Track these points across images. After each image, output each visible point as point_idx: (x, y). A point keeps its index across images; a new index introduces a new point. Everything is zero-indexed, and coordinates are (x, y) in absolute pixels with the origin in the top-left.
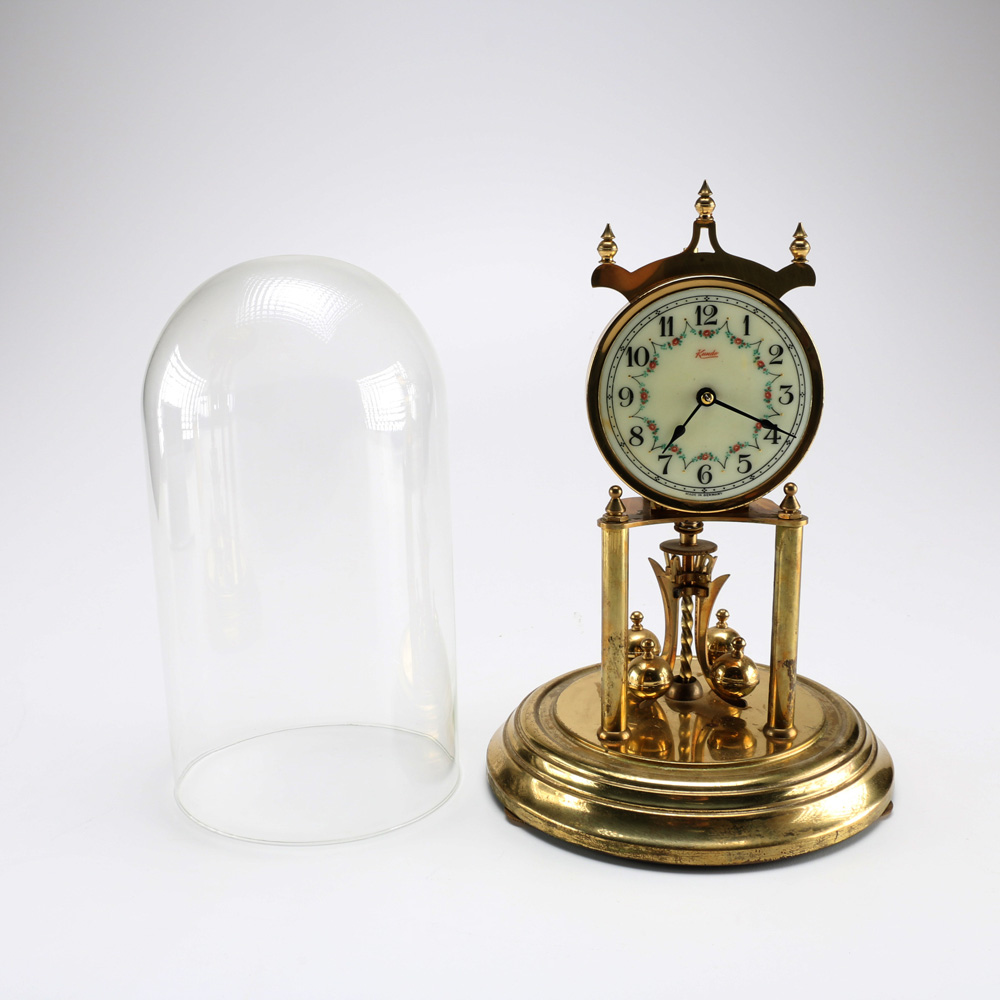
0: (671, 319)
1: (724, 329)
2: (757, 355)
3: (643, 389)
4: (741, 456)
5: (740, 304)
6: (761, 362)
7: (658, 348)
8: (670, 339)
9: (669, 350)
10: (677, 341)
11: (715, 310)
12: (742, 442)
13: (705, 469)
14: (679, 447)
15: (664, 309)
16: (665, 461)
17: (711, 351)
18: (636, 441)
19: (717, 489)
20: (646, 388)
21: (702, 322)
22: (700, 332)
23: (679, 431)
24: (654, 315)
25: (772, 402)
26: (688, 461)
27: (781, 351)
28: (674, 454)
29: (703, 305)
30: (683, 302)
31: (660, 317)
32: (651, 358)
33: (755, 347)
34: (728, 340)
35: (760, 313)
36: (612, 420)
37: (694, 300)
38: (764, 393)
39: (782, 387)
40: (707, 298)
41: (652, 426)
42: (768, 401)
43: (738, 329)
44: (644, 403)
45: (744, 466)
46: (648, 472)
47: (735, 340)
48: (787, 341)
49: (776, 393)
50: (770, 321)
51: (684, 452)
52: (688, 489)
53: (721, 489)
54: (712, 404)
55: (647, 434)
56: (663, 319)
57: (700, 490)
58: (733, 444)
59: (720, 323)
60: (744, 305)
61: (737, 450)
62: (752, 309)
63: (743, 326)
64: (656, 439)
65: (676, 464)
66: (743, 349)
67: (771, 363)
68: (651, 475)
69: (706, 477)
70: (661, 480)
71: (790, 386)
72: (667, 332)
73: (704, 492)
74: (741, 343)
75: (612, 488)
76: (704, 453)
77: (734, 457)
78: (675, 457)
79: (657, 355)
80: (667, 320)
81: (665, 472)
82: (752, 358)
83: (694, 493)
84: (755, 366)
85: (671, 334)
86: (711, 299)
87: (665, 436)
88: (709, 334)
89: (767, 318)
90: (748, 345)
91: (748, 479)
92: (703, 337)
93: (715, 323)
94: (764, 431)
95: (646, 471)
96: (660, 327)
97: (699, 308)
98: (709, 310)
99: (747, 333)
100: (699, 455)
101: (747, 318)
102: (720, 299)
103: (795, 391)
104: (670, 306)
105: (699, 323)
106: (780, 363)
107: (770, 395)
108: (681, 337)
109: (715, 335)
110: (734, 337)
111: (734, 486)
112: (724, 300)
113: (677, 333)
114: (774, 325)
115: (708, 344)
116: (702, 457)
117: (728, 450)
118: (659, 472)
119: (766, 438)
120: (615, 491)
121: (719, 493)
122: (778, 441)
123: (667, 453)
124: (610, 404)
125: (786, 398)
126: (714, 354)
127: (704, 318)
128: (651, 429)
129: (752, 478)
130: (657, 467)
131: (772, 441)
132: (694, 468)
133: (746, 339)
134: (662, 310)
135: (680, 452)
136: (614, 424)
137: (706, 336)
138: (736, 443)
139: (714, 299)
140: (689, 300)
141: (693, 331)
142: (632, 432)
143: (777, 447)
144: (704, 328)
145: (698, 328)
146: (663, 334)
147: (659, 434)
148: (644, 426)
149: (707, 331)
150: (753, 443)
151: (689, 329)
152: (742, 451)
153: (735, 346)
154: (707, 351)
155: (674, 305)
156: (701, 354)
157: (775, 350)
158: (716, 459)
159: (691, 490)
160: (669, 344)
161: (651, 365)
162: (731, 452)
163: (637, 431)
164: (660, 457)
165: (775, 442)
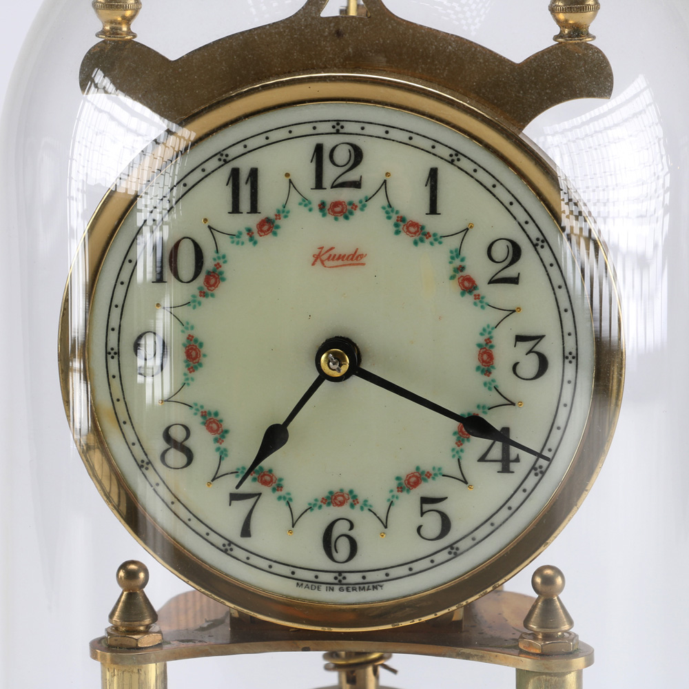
0: (254, 173)
1: (380, 200)
2: (457, 263)
3: (190, 338)
4: (425, 500)
5: (417, 141)
6: (469, 279)
7: (224, 241)
8: (253, 221)
9: (249, 245)
10: (269, 226)
11: (357, 156)
12: (426, 466)
13: (342, 527)
14: (278, 473)
15: (239, 149)
16: (245, 505)
17: (347, 250)
18: (176, 457)
19: (371, 577)
20: (195, 333)
21: (327, 181)
22: (322, 206)
23: (275, 437)
24: (214, 163)
25: (495, 374)
26: (298, 508)
27: (516, 252)
28: (266, 491)
29: (328, 142)
30: (283, 134)
31: (226, 171)
32: (209, 264)
33: (454, 243)
34: (389, 226)
35: (464, 163)
36: (120, 407)
37: (307, 129)
38: (476, 350)
39: (520, 339)
40: (338, 127)
41: (213, 422)
42: (487, 372)
43: (412, 201)
44: (192, 369)
45: (432, 524)
46: (208, 533)
47: (403, 224)
48: (531, 229)
49: (506, 351)
50: (489, 182)
51: (289, 486)
52: (300, 574)
53: (380, 576)
54: (346, 376)
55: (201, 441)
56: (235, 173)
57: (329, 578)
58: (405, 470)
59: (369, 186)
60: (427, 144)
61: (416, 484)
62: (445, 153)
63: (425, 193)
64: (223, 454)
65: (269, 514)
66: (425, 247)
67: (492, 281)
68: (213, 538)
69: (343, 548)
70: (237, 552)
71: (540, 338)
72: (245, 204)
73: (340, 580)
74: (419, 233)
75: (124, 566)
76: (336, 489)
77: (409, 502)
78: (269, 497)
79: (221, 258)
80: (244, 175)
81: (246, 532)
82: (447, 270)
83: (316, 584)
84: (455, 287)
85: (254, 209)
86: (349, 127)
87: (244, 448)
88: (341, 211)
89: (481, 175)
90: (437, 239)
91: (444, 555)
92: (330, 218)
93: (357, 185)
94: (478, 444)
95: (203, 530)
96: (227, 192)
97: (319, 149)
98: (342, 155)
99: (433, 210)
100: (325, 494)
101: (433, 173)
102: (370, 129)
103: (551, 348)
104: (252, 144)
105: (319, 185)
106: (514, 281)
107: (491, 357)
108: (278, 216)
109: (358, 213)
110: (402, 219)
111: (410, 567)
112: (380, 131)
113: (268, 205)
114: (499, 191)
115: (341, 235)
116: (333, 499)
117: (394, 484)
118: (234, 533)
119: (483, 459)
120: (131, 575)
121: (376, 585)
122: (513, 466)
123: (249, 486)
124: (114, 369)
125: (529, 365)
126: (354, 258)
127: (330, 173)
128: (211, 430)
129: (454, 551)
130: (228, 519)
131: (498, 466)
132: (314, 525)
133: (432, 224)
134: (233, 152)
135: (279, 487)
136: (123, 416)
137: (336, 215)
138: (412, 469)
139: (355, 128)
140: (297, 131)
141: (305, 202)
142: (167, 437)
143: (510, 481)
144: (330, 195)
145: (317, 197)
146: (236, 209)
147: (230, 443)
148: (196, 424)
149: (336, 204)
150: (452, 468)
151: (295, 198)
152: (427, 489)
153: (405, 240)
154: (336, 252)
155: (261, 140)
156: (324, 257)
157: (501, 251)
158: (367, 506)
159: (310, 576)
160: (249, 231)
161: (207, 281)
162: (400, 488)
163: (177, 433)
164: (234, 497)
165: (506, 469)
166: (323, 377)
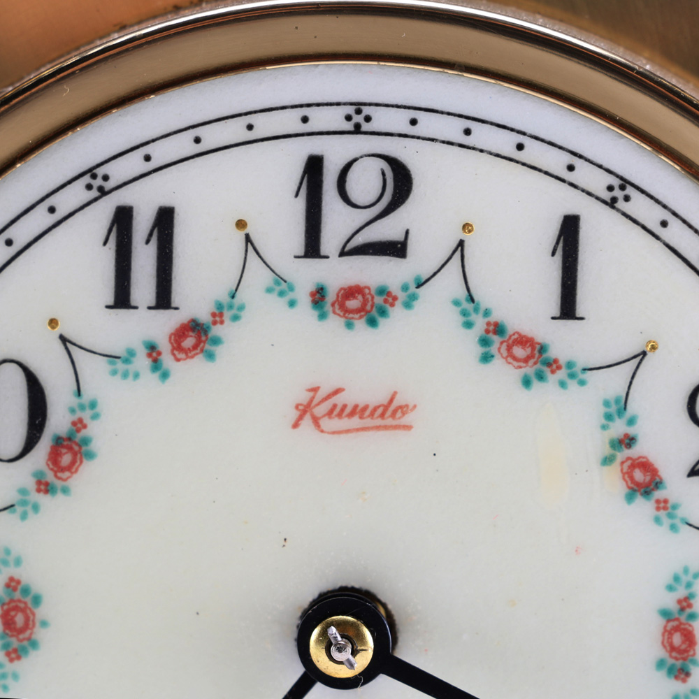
0: (165, 219)
1: (450, 282)
2: (619, 428)
3: (12, 584)
5: (535, 153)
6: (646, 466)
7: (94, 371)
8: (161, 325)
9: (149, 378)
10: (196, 338)
11: (400, 183)
15: (134, 165)
17: (375, 397)
20: (25, 574)
21: (331, 239)
22: (318, 296)
24: (77, 194)
29: (335, 152)
30: (234, 131)
31: (104, 211)
32: (58, 421)
33: (614, 382)
34: (468, 343)
35: (639, 206)
37: (289, 122)
38: (657, 624)
40: (359, 118)
42: (681, 673)
43: (519, 287)
47: (499, 340)
56: (123, 217)
59: (422, 256)
60: (556, 161)
62: (598, 182)
63: (553, 268)
66: (547, 390)
72: (143, 285)
74: (535, 360)
79: (86, 409)
80: (143, 223)
82: (596, 442)
84: (612, 482)
85: (163, 299)
86: (383, 120)
88: (361, 307)
89: (676, 233)
90: (576, 373)
92: (335, 322)
93: (396, 249)
96: (106, 258)
97: (314, 166)
98: (367, 182)
99: (568, 309)
101: (570, 228)
102: (429, 125)
104: (161, 152)
105: (312, 248)
107: (689, 639)
108: (218, 317)
109: (397, 312)
110: (498, 329)
112: (452, 129)
113: (196, 291)
126: (388, 413)
127: (338, 222)
133: (564, 340)
134: (119, 171)
137: (349, 316)
139: (398, 121)
140: (265, 124)
141: (281, 285)
144: (337, 272)
145: (308, 274)
146: (122, 299)
149: (352, 292)
151: (257, 275)
153: (504, 374)
154: (349, 398)
155: (182, 144)
156: (319, 409)
160: (153, 350)
161: (54, 456)
166: (312, 675)
